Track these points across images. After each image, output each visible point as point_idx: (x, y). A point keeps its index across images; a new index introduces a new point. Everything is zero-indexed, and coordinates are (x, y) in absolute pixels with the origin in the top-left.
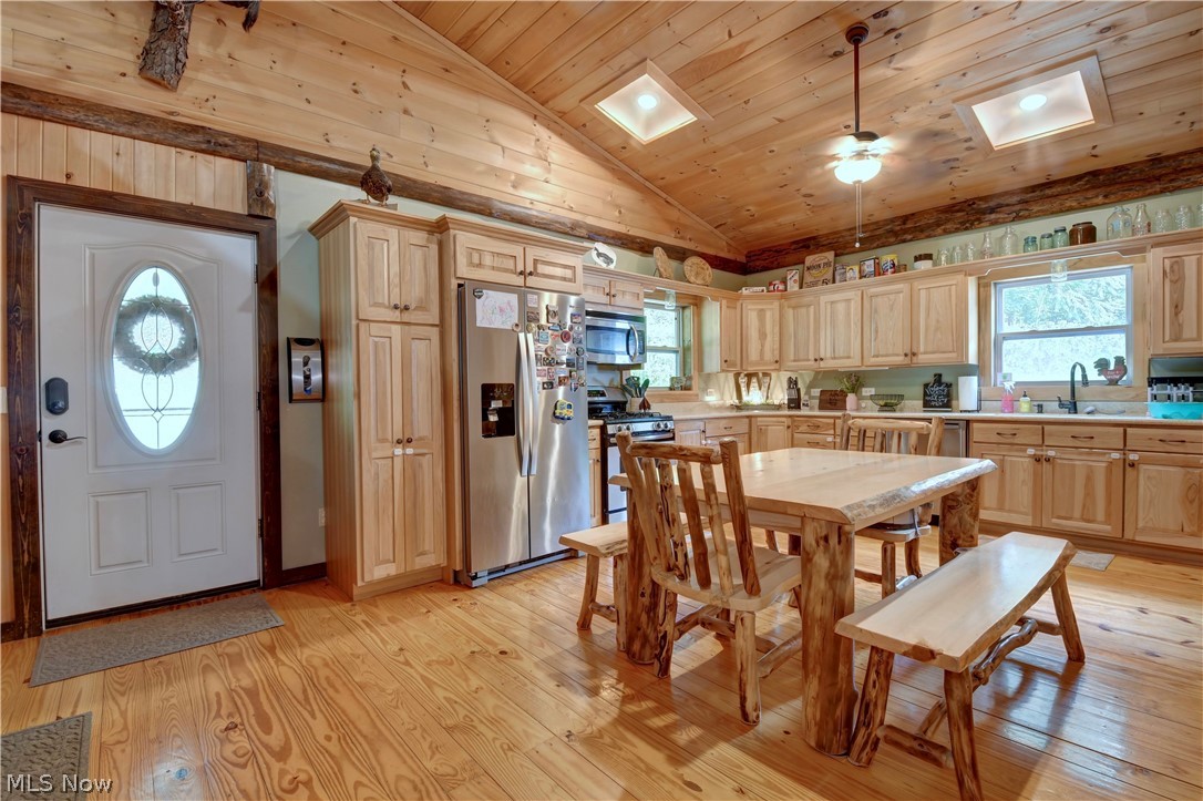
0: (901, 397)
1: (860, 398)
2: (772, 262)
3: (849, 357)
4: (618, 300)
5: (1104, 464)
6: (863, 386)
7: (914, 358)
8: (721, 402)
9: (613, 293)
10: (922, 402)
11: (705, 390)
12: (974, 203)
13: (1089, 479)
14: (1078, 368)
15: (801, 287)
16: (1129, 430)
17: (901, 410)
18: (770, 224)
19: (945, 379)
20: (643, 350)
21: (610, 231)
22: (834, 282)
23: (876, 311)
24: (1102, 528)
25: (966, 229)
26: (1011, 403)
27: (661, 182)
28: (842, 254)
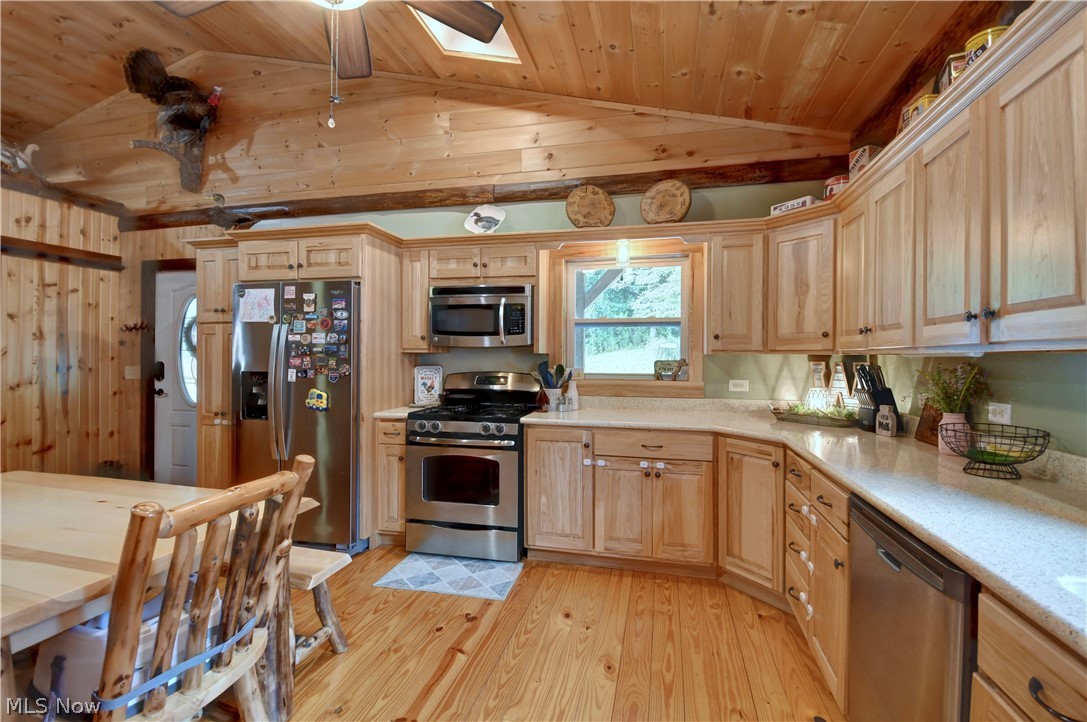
3: (898, 327)
4: (493, 270)
7: (995, 329)
9: (484, 262)
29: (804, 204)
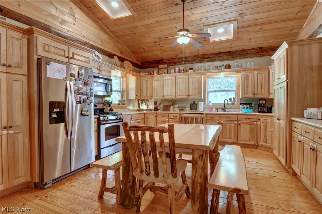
0: (185, 107)
1: (174, 107)
2: (149, 66)
3: (172, 96)
4: (103, 73)
5: (234, 124)
6: (175, 104)
7: (189, 96)
8: (134, 109)
9: (101, 70)
10: (190, 109)
11: (129, 105)
12: (203, 56)
13: (230, 128)
14: (226, 100)
15: (158, 74)
16: (239, 116)
17: (185, 111)
18: (150, 54)
19: (195, 103)
20: (111, 91)
21: (98, 48)
22: (167, 73)
23: (179, 83)
24: (233, 140)
25: (201, 62)
26: (211, 109)
27: (116, 34)
28: (169, 66)
29: (147, 74)
